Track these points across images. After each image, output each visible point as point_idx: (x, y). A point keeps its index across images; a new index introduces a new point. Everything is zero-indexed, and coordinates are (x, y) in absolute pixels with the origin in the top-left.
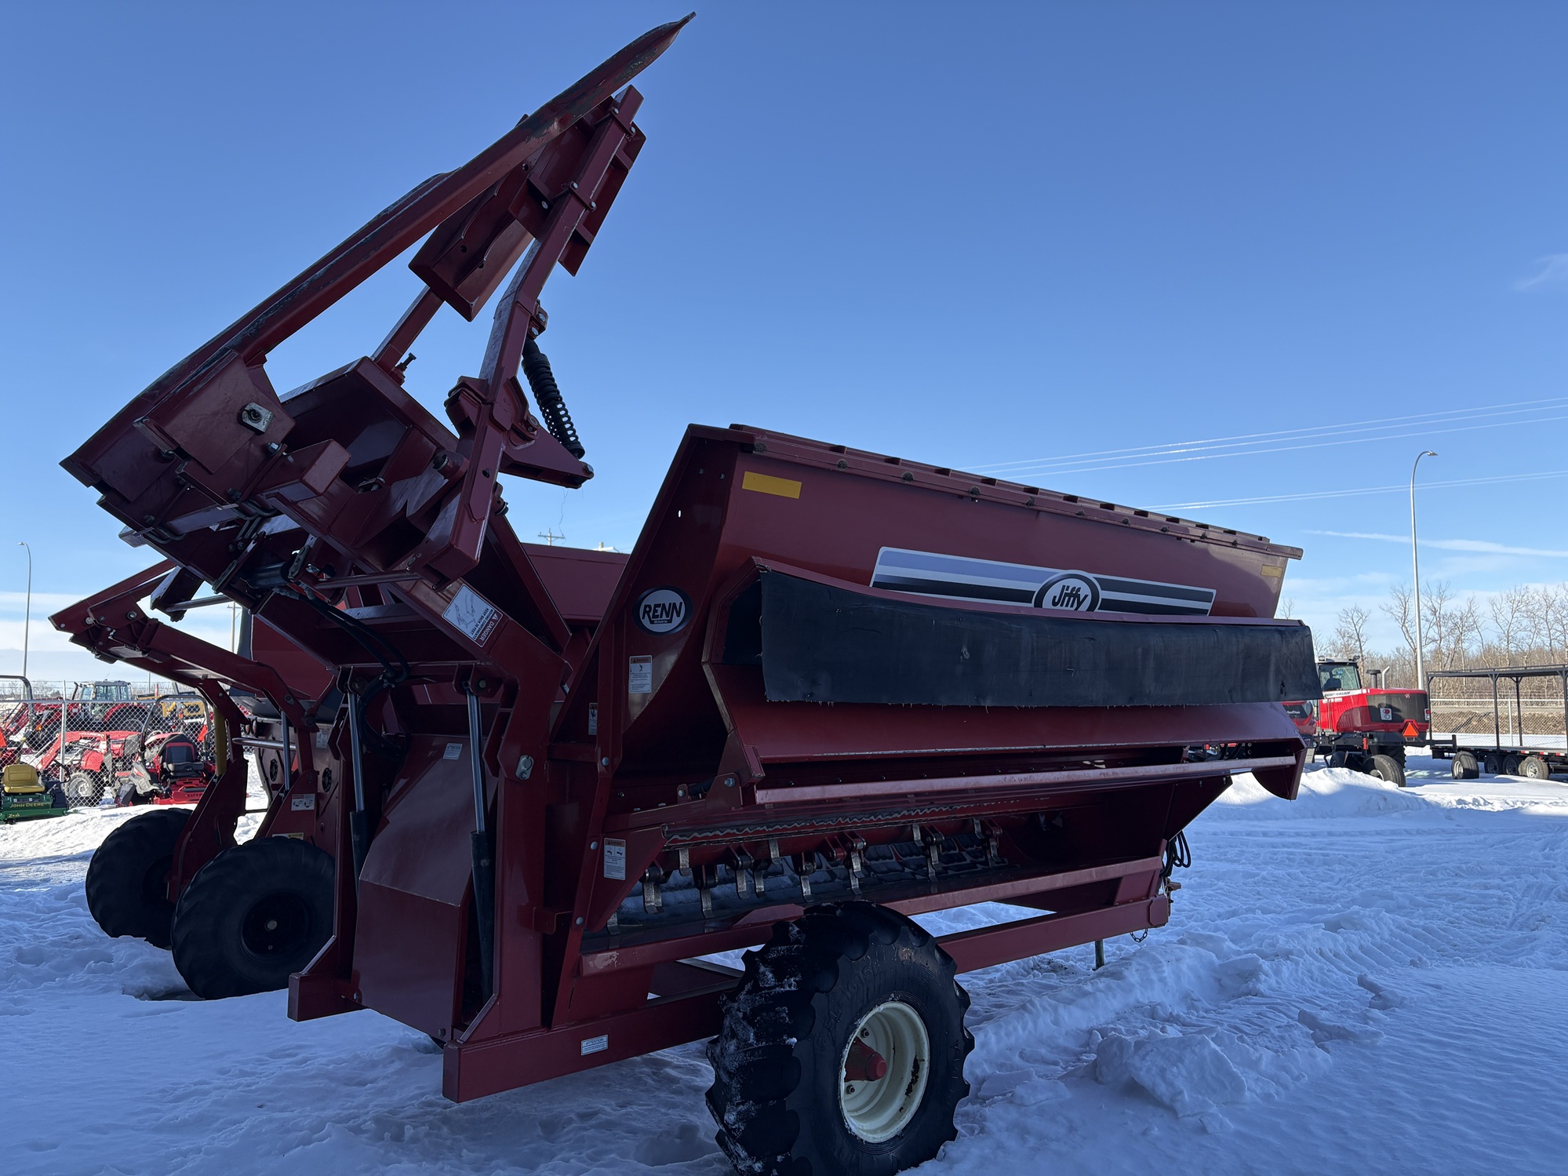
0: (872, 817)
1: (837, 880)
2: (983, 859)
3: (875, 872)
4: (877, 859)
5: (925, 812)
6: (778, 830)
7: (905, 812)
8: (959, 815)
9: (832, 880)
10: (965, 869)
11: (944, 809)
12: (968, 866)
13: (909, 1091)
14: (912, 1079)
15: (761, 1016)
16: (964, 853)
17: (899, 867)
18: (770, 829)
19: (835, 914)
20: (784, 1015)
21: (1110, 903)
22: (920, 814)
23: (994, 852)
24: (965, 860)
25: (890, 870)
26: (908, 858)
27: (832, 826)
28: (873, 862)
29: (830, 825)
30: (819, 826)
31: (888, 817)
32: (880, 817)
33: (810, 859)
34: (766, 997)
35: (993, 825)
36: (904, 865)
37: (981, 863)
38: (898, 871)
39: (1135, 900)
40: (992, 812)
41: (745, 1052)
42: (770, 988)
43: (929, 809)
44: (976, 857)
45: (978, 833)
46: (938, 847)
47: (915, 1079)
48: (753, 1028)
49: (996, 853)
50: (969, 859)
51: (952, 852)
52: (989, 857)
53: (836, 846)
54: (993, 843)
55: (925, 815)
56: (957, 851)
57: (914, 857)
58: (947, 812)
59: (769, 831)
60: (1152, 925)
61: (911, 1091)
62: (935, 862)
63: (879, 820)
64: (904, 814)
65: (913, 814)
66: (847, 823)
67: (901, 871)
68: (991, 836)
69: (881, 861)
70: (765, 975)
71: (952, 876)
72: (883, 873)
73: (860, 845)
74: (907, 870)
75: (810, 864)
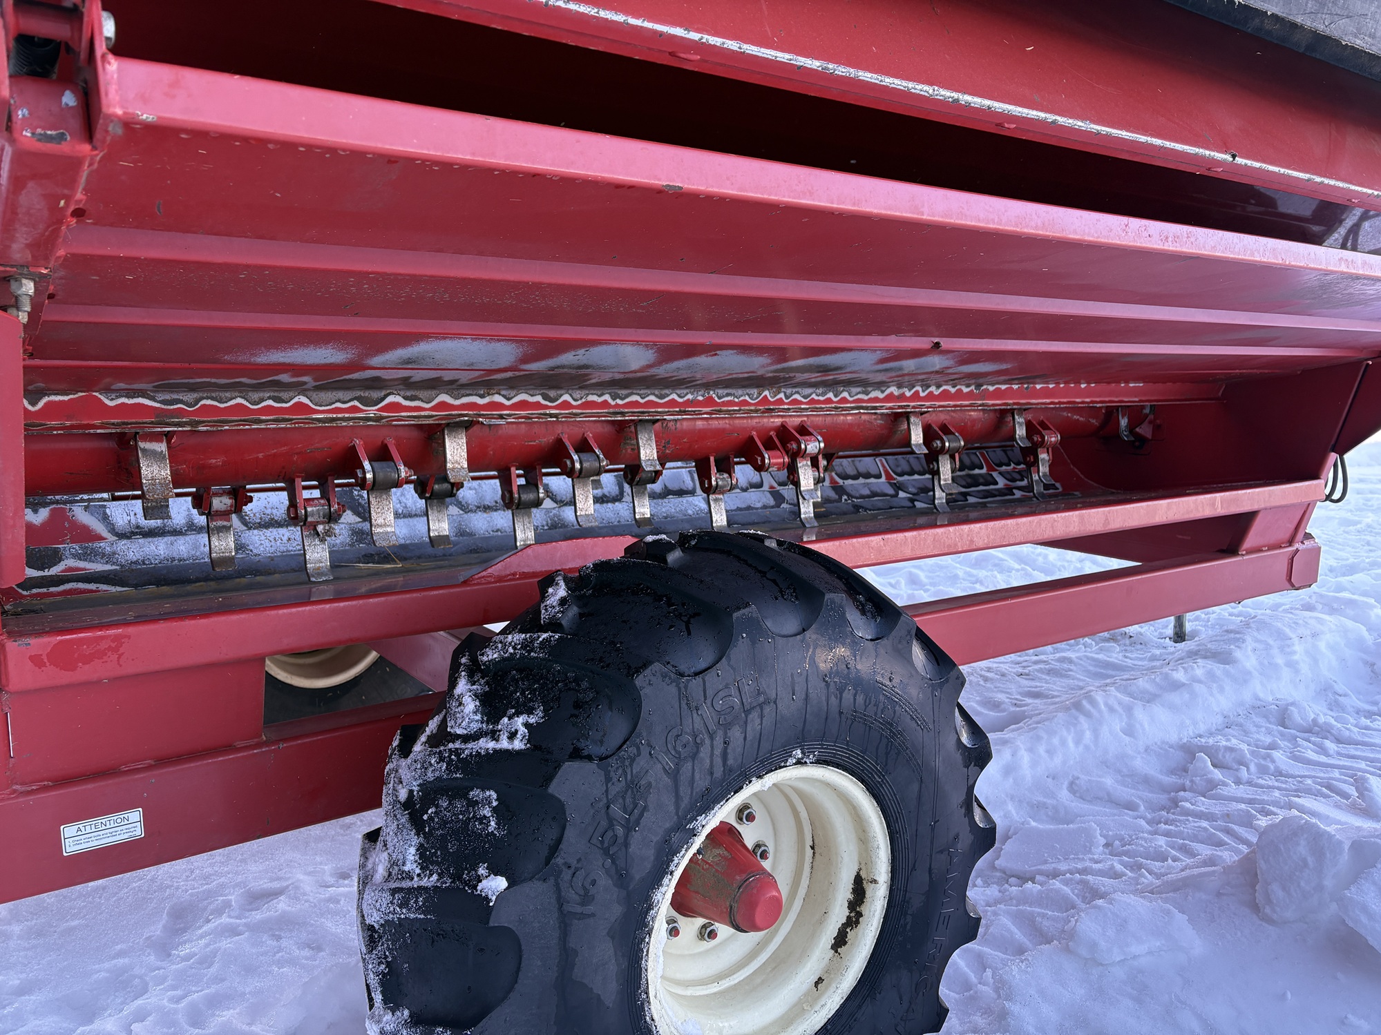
0: (830, 395)
1: (784, 505)
2: (1024, 483)
3: (849, 496)
4: (855, 478)
5: (931, 393)
6: (636, 404)
7: (893, 390)
8: (991, 402)
9: (778, 505)
10: (995, 496)
11: (965, 390)
12: (1001, 493)
13: (840, 941)
14: (849, 918)
15: (437, 806)
16: (995, 474)
17: (891, 491)
18: (619, 402)
19: (665, 561)
20: (487, 812)
21: (1231, 549)
22: (922, 394)
23: (1044, 469)
24: (996, 483)
25: (874, 494)
26: (906, 477)
27: (750, 404)
28: (850, 482)
29: (745, 403)
30: (724, 404)
31: (860, 396)
32: (845, 394)
33: (725, 467)
34: (450, 763)
35: (1046, 427)
36: (898, 487)
37: (1019, 488)
38: (886, 495)
39: (1272, 547)
40: (1048, 401)
41: (394, 891)
42: (466, 739)
43: (938, 386)
44: (1014, 480)
45: (1021, 438)
46: (952, 457)
47: (854, 920)
48: (418, 834)
49: (1047, 470)
50: (1001, 483)
51: (977, 471)
52: (1035, 477)
53: (769, 445)
54: (1043, 456)
55: (931, 397)
56: (984, 471)
57: (916, 477)
58: (970, 395)
59: (617, 405)
60: (1293, 586)
61: (845, 943)
62: (945, 480)
63: (844, 400)
64: (892, 394)
65: (908, 394)
66: (780, 401)
67: (892, 496)
68: (1042, 444)
69: (861, 480)
70: (460, 704)
71: (974, 506)
72: (862, 497)
73: (813, 446)
74: (902, 494)
75: (726, 475)
